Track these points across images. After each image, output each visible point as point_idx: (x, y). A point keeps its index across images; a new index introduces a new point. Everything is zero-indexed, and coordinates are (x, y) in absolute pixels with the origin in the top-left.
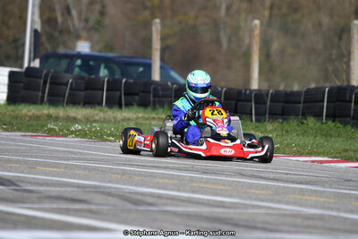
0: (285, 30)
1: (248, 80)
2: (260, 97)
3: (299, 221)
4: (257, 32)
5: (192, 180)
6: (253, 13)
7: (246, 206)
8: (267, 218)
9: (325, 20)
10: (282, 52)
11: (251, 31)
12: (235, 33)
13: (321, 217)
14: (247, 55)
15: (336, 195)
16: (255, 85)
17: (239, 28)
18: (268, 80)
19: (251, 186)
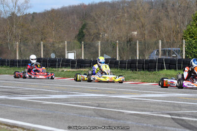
0: (24, 45)
1: (16, 57)
2: (19, 61)
3: (30, 92)
4: (18, 45)
5: (3, 83)
6: (16, 40)
7: (17, 89)
8: (23, 91)
9: (34, 42)
10: (24, 50)
11: (16, 45)
12: (12, 45)
13: (35, 91)
14: (16, 51)
15: (39, 85)
16: (18, 59)
17: (13, 44)
18: (21, 57)
19: (18, 84)
